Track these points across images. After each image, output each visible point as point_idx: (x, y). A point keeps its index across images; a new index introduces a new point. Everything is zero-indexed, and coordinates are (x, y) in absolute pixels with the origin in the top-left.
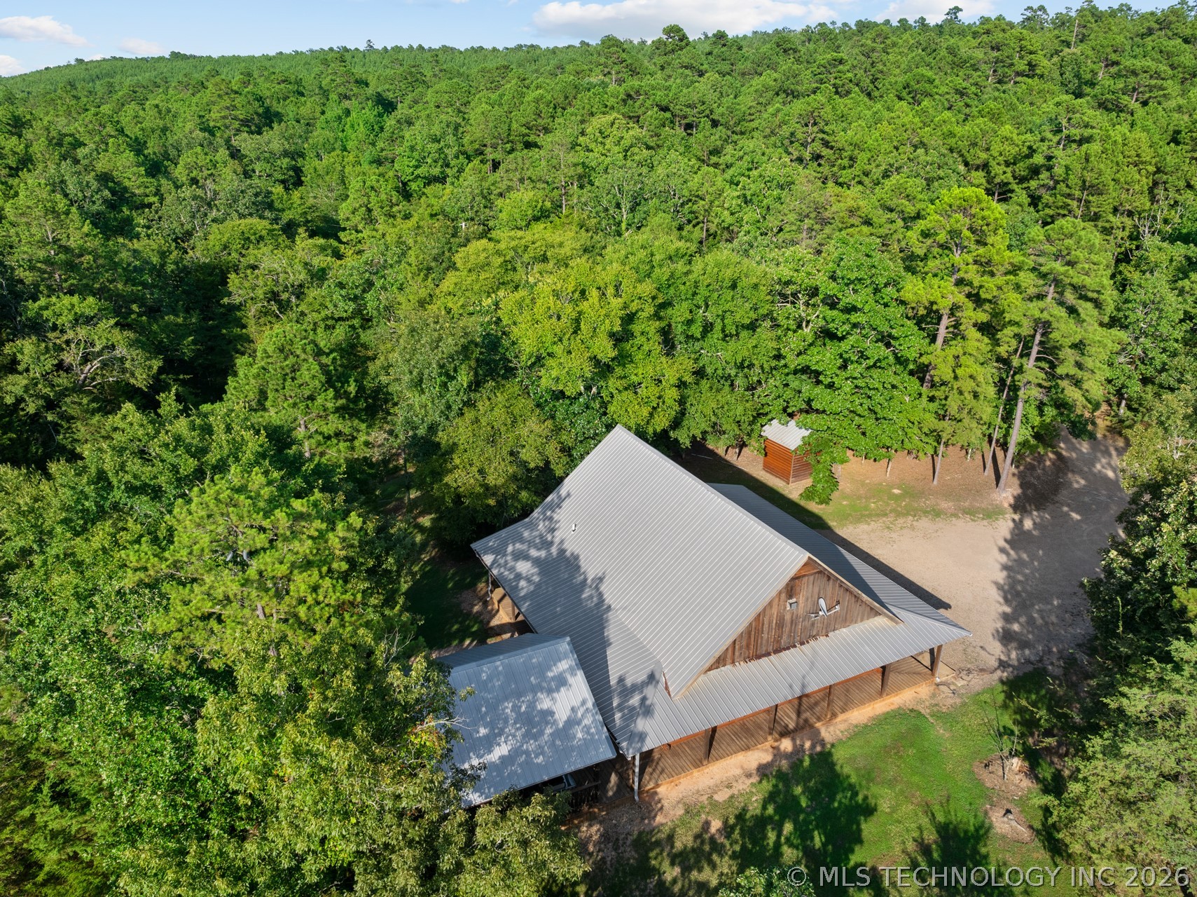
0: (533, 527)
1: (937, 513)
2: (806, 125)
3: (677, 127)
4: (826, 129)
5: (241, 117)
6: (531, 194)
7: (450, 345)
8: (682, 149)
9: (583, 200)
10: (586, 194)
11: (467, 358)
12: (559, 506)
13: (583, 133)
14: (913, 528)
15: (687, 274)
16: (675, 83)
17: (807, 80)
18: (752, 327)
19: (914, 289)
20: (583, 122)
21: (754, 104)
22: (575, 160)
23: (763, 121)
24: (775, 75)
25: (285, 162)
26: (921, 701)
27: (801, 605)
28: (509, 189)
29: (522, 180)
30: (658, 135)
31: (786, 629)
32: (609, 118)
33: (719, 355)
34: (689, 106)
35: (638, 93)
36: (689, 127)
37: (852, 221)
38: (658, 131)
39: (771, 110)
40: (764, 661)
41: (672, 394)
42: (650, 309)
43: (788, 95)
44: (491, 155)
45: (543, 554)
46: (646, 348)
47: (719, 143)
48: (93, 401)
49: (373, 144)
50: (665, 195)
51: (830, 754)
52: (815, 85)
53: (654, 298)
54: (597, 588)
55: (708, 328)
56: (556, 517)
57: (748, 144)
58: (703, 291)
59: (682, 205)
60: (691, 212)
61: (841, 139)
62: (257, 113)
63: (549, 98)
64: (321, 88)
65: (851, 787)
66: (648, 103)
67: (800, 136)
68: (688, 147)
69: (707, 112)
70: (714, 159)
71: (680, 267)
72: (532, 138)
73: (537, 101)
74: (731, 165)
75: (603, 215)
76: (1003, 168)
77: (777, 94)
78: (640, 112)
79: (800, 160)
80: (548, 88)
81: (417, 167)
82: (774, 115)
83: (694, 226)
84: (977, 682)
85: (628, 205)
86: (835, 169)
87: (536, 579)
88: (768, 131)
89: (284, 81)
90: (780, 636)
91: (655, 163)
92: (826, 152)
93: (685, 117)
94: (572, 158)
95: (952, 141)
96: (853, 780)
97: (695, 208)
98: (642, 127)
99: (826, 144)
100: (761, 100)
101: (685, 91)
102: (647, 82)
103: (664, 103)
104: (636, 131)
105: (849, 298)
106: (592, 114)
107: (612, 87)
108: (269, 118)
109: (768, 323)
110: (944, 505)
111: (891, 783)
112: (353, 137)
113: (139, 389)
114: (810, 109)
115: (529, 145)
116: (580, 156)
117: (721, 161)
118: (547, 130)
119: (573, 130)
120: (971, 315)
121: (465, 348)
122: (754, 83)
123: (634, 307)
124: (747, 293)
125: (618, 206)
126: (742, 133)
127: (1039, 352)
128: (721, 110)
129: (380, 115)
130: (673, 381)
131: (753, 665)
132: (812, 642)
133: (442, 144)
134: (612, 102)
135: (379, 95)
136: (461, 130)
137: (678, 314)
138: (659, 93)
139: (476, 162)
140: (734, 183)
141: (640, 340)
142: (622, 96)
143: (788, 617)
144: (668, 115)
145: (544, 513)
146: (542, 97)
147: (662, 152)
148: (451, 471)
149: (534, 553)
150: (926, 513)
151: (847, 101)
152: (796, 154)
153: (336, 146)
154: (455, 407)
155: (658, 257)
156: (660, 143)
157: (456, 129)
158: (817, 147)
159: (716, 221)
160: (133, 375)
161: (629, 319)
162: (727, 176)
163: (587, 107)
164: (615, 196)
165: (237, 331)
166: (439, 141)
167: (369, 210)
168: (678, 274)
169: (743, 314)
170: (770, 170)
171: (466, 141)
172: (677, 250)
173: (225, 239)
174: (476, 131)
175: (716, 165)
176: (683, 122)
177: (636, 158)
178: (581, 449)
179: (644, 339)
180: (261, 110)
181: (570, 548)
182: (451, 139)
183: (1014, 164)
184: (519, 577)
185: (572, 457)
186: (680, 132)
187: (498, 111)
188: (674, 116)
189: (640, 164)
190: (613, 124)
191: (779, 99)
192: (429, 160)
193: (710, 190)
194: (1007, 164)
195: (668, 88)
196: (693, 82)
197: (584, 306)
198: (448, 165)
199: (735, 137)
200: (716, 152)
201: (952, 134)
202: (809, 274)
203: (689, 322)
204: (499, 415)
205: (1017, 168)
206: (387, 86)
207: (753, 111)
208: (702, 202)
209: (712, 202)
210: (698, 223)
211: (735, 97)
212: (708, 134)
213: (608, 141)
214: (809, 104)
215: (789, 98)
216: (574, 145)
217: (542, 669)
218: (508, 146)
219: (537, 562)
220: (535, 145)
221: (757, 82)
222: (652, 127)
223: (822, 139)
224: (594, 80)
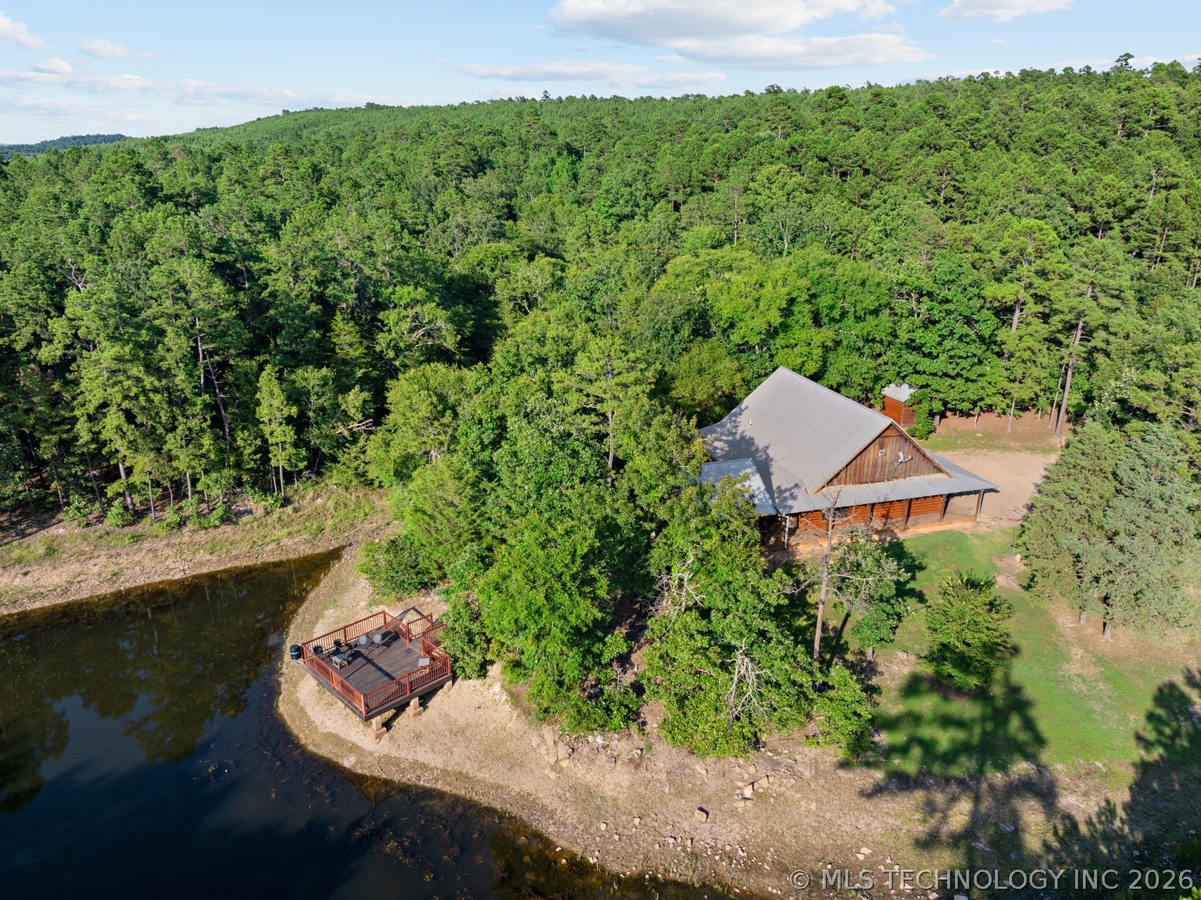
0: (723, 426)
1: (1006, 448)
2: (941, 174)
3: (833, 175)
4: (957, 177)
5: (463, 164)
6: (711, 228)
7: (679, 310)
8: (837, 193)
9: (753, 233)
10: (755, 228)
11: (689, 319)
12: (740, 414)
13: (753, 180)
14: (986, 455)
15: (832, 275)
16: (833, 137)
17: (947, 137)
18: (875, 312)
19: (992, 290)
20: (753, 170)
21: (901, 156)
22: (747, 202)
23: (907, 169)
24: (920, 132)
25: (502, 201)
26: (966, 529)
27: (888, 455)
28: (691, 224)
29: (701, 218)
30: (816, 181)
31: (879, 469)
32: (775, 168)
33: (852, 332)
34: (845, 157)
35: (801, 146)
36: (844, 174)
37: (966, 248)
38: (817, 178)
39: (914, 161)
40: (864, 486)
41: (818, 352)
42: (805, 297)
43: (931, 148)
44: (673, 196)
45: (730, 438)
46: (801, 322)
47: (869, 188)
48: (422, 355)
49: (574, 188)
50: (821, 230)
51: (902, 543)
52: (953, 141)
53: (808, 289)
54: (765, 452)
55: (844, 314)
56: (738, 420)
57: (892, 189)
58: (841, 287)
59: (835, 237)
60: (841, 244)
61: (970, 186)
62: (473, 161)
63: (725, 150)
64: (520, 138)
65: (912, 558)
66: (809, 155)
67: (935, 183)
68: (842, 192)
69: (860, 162)
70: (864, 202)
71: (828, 270)
72: (708, 183)
73: (714, 153)
74: (878, 206)
75: (768, 244)
76: (1106, 209)
77: (922, 147)
78: (802, 162)
79: (935, 202)
80: (724, 142)
81: (610, 207)
82: (917, 165)
83: (843, 255)
84: (1005, 524)
85: (790, 237)
86: (964, 210)
87: (727, 449)
88: (911, 178)
89: (490, 133)
90: (875, 473)
91: (813, 205)
92: (956, 196)
93: (841, 166)
94: (744, 200)
95: (1064, 188)
96: (914, 555)
97: (844, 240)
98: (803, 175)
99: (957, 189)
100: (907, 153)
101: (841, 144)
102: (810, 136)
103: (823, 155)
104: (798, 178)
105: (945, 293)
106: (761, 164)
107: (779, 141)
108: (481, 166)
109: (887, 311)
110: (1012, 444)
111: (937, 559)
112: (558, 181)
113: (449, 350)
114: (944, 162)
115: (705, 189)
116: (751, 198)
117: (869, 203)
118: (721, 177)
119: (745, 177)
120: (1032, 307)
121: (688, 313)
122: (901, 137)
123: (794, 295)
124: (873, 289)
125: (781, 238)
126: (889, 180)
127: (1082, 335)
128: (871, 161)
129: (573, 163)
130: (819, 343)
131: (858, 486)
132: (895, 481)
133: (634, 187)
134: (777, 153)
135: (568, 145)
136: (649, 176)
137: (825, 301)
138: (819, 146)
139: (663, 202)
140: (877, 220)
141: (797, 316)
142: (787, 149)
143: (880, 461)
144: (826, 164)
145: (730, 419)
146: (719, 149)
147: (819, 195)
148: (674, 389)
149: (724, 438)
150: (998, 448)
151: (980, 153)
152: (931, 197)
153: (543, 189)
154: (677, 352)
155: (812, 264)
156: (818, 188)
157: (645, 175)
158: (949, 192)
159: (861, 250)
160: (445, 340)
161: (792, 301)
162: (873, 215)
163: (757, 158)
164: (779, 230)
165: (495, 321)
166: (631, 186)
167: (589, 237)
168: (825, 276)
169: (870, 302)
170: (906, 210)
171: (653, 185)
172: (826, 260)
173: (481, 257)
174: (662, 177)
175: (865, 207)
176: (839, 170)
177: (797, 200)
178: (755, 382)
179: (800, 316)
180: (476, 158)
181: (748, 434)
182: (640, 185)
183: (1115, 206)
184: (716, 448)
185: (749, 386)
186: (836, 178)
187: (681, 161)
188: (831, 165)
189: (800, 204)
190: (778, 173)
191: (923, 152)
192: (621, 202)
193: (857, 226)
194: (1109, 206)
195: (827, 142)
196: (849, 137)
197: (763, 291)
198: (637, 205)
199: (883, 183)
200: (866, 195)
201: (1064, 182)
202: (918, 278)
203: (832, 308)
204: (705, 356)
205: (1116, 209)
206: (575, 137)
207: (899, 162)
208: (850, 235)
209: (858, 236)
210: (846, 253)
211: (885, 150)
212: (859, 180)
213: (773, 186)
214: (943, 157)
215: (932, 151)
216: (746, 189)
217: (737, 471)
218: (689, 190)
219: (726, 442)
220: (711, 189)
221: (904, 137)
222: (812, 175)
223: (954, 186)
224: (762, 134)
